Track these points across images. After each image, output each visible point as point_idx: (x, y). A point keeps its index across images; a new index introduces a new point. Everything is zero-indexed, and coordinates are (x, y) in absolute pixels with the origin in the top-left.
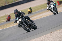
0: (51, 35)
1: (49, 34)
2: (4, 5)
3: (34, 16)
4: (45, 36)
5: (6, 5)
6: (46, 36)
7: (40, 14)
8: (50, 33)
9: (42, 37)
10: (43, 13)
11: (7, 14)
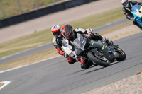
0: (138, 77)
1: (134, 77)
2: (31, 10)
4: (124, 80)
5: (36, 9)
6: (126, 81)
7: (114, 30)
9: (119, 82)
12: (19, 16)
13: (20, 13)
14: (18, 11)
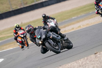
0: (96, 56)
1: (93, 56)
2: (19, 8)
3: (68, 26)
4: (86, 58)
5: (22, 7)
6: (87, 59)
7: (78, 22)
8: (95, 54)
9: (82, 60)
10: (83, 20)
11: (23, 22)
12: (10, 12)
13: (11, 10)
14: (9, 8)
